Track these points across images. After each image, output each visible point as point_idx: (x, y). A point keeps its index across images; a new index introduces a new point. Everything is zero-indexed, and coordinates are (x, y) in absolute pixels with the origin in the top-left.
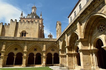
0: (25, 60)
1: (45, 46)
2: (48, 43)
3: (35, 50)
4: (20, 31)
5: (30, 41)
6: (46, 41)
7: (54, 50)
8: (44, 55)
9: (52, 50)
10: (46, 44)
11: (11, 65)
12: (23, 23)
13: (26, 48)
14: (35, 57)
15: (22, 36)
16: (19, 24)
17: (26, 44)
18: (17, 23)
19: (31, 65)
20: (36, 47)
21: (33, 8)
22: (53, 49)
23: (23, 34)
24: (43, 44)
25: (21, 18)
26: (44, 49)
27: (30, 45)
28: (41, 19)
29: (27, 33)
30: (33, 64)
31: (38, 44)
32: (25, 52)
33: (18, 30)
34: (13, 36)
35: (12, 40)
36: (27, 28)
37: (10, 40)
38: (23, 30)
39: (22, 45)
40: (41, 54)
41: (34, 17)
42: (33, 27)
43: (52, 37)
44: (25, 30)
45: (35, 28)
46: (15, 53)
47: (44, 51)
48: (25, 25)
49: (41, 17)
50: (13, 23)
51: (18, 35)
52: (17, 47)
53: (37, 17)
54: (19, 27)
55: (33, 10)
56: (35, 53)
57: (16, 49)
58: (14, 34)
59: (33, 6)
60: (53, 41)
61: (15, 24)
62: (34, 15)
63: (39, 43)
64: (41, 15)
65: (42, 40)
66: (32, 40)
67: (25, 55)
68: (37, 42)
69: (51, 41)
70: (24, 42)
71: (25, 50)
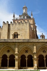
0: (17, 62)
1: (35, 47)
2: (38, 44)
3: (27, 51)
4: (12, 33)
5: (20, 42)
6: (36, 42)
7: (45, 52)
8: (35, 57)
9: (43, 52)
10: (36, 45)
11: (5, 67)
12: (14, 25)
13: (16, 50)
14: (27, 59)
15: (15, 38)
16: (11, 26)
17: (17, 46)
18: (9, 25)
19: (24, 68)
20: (27, 49)
21: (23, 8)
22: (44, 50)
23: (16, 35)
24: (33, 46)
25: (14, 20)
26: (35, 51)
27: (21, 46)
28: (32, 19)
29: (19, 35)
30: (26, 66)
31: (28, 45)
32: (17, 54)
33: (11, 32)
34: (6, 38)
35: (3, 42)
36: (19, 30)
37: (2, 42)
38: (15, 31)
39: (13, 47)
40: (32, 55)
41: (26, 17)
42: (23, 27)
43: (44, 37)
44: (16, 31)
45: (26, 28)
46: (8, 55)
47: (35, 53)
48: (16, 27)
49: (32, 17)
50: (5, 26)
51: (11, 37)
52: (9, 49)
53: (29, 18)
54: (11, 28)
55: (24, 11)
56: (27, 55)
57: (8, 51)
58: (7, 36)
59: (24, 7)
60: (43, 42)
61: (7, 26)
62: (25, 15)
63: (30, 45)
64: (32, 15)
65: (32, 41)
66: (22, 41)
67: (16, 57)
68: (27, 44)
69: (41, 42)
70: (14, 44)
71: (16, 52)
